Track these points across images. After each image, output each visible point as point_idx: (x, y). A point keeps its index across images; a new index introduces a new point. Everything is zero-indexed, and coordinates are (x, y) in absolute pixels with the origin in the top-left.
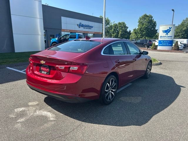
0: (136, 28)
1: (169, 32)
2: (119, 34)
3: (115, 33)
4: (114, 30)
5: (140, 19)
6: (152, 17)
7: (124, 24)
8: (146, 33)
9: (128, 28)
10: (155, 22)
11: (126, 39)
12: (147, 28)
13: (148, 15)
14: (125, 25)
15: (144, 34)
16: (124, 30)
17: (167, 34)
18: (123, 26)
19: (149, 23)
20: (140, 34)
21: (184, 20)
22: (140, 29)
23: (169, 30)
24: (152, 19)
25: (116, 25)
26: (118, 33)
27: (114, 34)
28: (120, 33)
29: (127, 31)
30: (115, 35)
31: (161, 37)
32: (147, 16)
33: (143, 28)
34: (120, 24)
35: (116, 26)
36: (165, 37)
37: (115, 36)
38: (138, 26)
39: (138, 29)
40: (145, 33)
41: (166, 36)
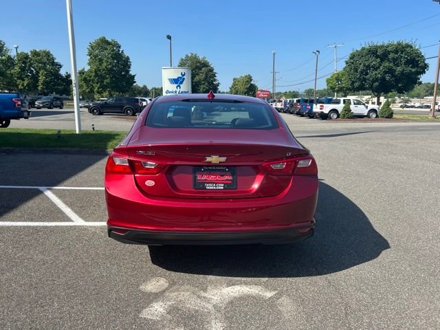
0: (83, 70)
1: (181, 83)
2: (37, 81)
3: (26, 79)
4: (23, 69)
5: (92, 47)
6: (120, 47)
7: (49, 56)
8: (112, 82)
9: (61, 66)
10: (128, 58)
11: (61, 95)
12: (111, 70)
13: (110, 40)
14: (53, 59)
15: (107, 83)
16: (51, 72)
17: (179, 86)
18: (46, 61)
19: (114, 59)
20: (97, 83)
21: (182, 59)
22: (96, 71)
23: (181, 78)
24: (119, 50)
25: (26, 57)
26: (35, 78)
27: (23, 80)
28: (42, 78)
29: (60, 75)
30: (25, 83)
31: (167, 92)
32: (108, 43)
33: (104, 70)
34: (35, 53)
35: (24, 58)
36: (176, 92)
37: (28, 85)
38: (89, 64)
39: (90, 71)
40: (108, 81)
41: (178, 90)
